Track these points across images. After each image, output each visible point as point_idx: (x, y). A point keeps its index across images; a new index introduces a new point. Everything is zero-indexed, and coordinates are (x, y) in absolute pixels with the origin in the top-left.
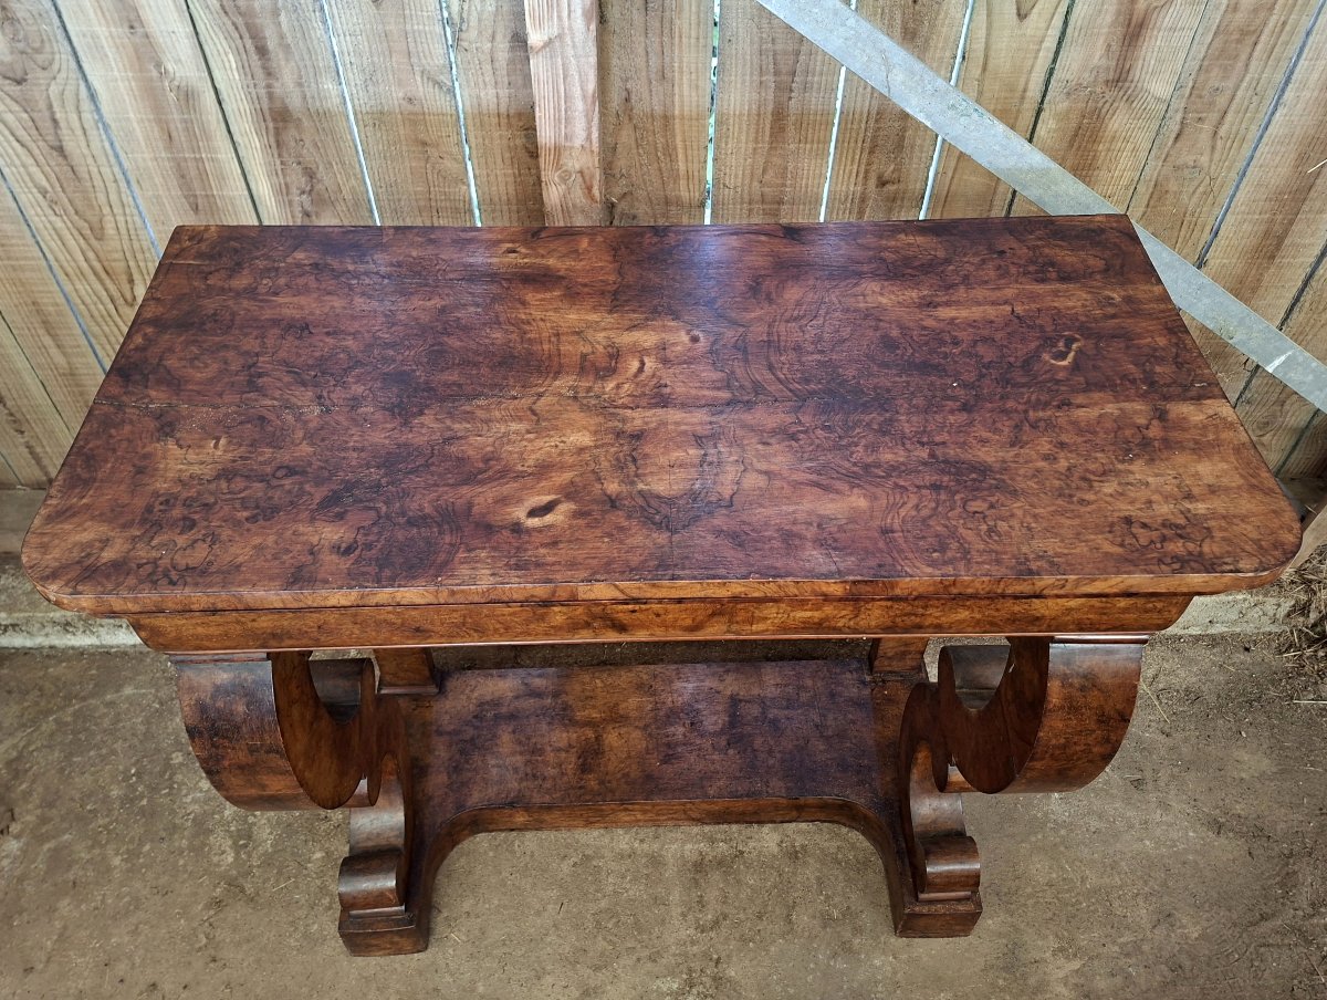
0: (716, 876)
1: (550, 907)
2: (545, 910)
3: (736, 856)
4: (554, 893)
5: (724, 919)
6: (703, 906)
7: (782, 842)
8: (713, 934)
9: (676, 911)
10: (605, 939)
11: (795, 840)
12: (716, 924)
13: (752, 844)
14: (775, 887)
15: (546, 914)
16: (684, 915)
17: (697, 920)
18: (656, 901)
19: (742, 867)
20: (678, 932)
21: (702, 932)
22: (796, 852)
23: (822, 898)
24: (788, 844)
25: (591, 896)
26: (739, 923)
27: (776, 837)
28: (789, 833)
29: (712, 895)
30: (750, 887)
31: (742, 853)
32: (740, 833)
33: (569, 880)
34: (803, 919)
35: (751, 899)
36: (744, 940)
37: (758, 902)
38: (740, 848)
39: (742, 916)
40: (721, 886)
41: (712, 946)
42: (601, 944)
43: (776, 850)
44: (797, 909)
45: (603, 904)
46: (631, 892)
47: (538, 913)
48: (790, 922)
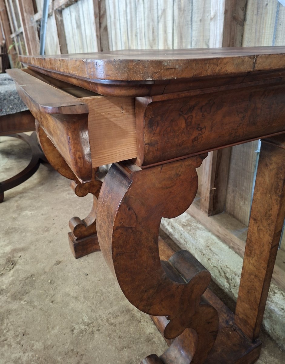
0: (128, 317)
1: (98, 278)
2: (96, 278)
3: (138, 321)
4: (102, 277)
5: (114, 326)
6: (115, 318)
7: (152, 334)
8: (107, 324)
9: (110, 310)
10: (94, 295)
11: (155, 338)
12: (112, 324)
13: (145, 324)
14: (133, 338)
15: (95, 278)
16: (110, 313)
17: (110, 318)
18: (111, 304)
19: (135, 324)
20: (103, 314)
21: (107, 321)
22: (150, 340)
23: (137, 357)
24: (152, 336)
25: (105, 286)
26: (115, 331)
27: (152, 331)
28: (157, 335)
29: (121, 319)
30: (129, 330)
31: (140, 322)
32: (147, 318)
33: (108, 279)
34: (126, 353)
35: (125, 332)
36: (109, 335)
37: (125, 334)
38: (142, 321)
39: (117, 331)
40: (125, 320)
41: (103, 326)
42: (92, 295)
43: (147, 332)
44: (129, 349)
45: (104, 290)
46: (111, 296)
47: (95, 277)
48: (123, 349)
